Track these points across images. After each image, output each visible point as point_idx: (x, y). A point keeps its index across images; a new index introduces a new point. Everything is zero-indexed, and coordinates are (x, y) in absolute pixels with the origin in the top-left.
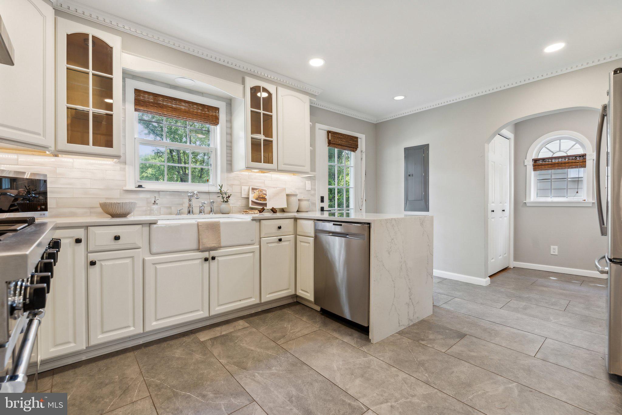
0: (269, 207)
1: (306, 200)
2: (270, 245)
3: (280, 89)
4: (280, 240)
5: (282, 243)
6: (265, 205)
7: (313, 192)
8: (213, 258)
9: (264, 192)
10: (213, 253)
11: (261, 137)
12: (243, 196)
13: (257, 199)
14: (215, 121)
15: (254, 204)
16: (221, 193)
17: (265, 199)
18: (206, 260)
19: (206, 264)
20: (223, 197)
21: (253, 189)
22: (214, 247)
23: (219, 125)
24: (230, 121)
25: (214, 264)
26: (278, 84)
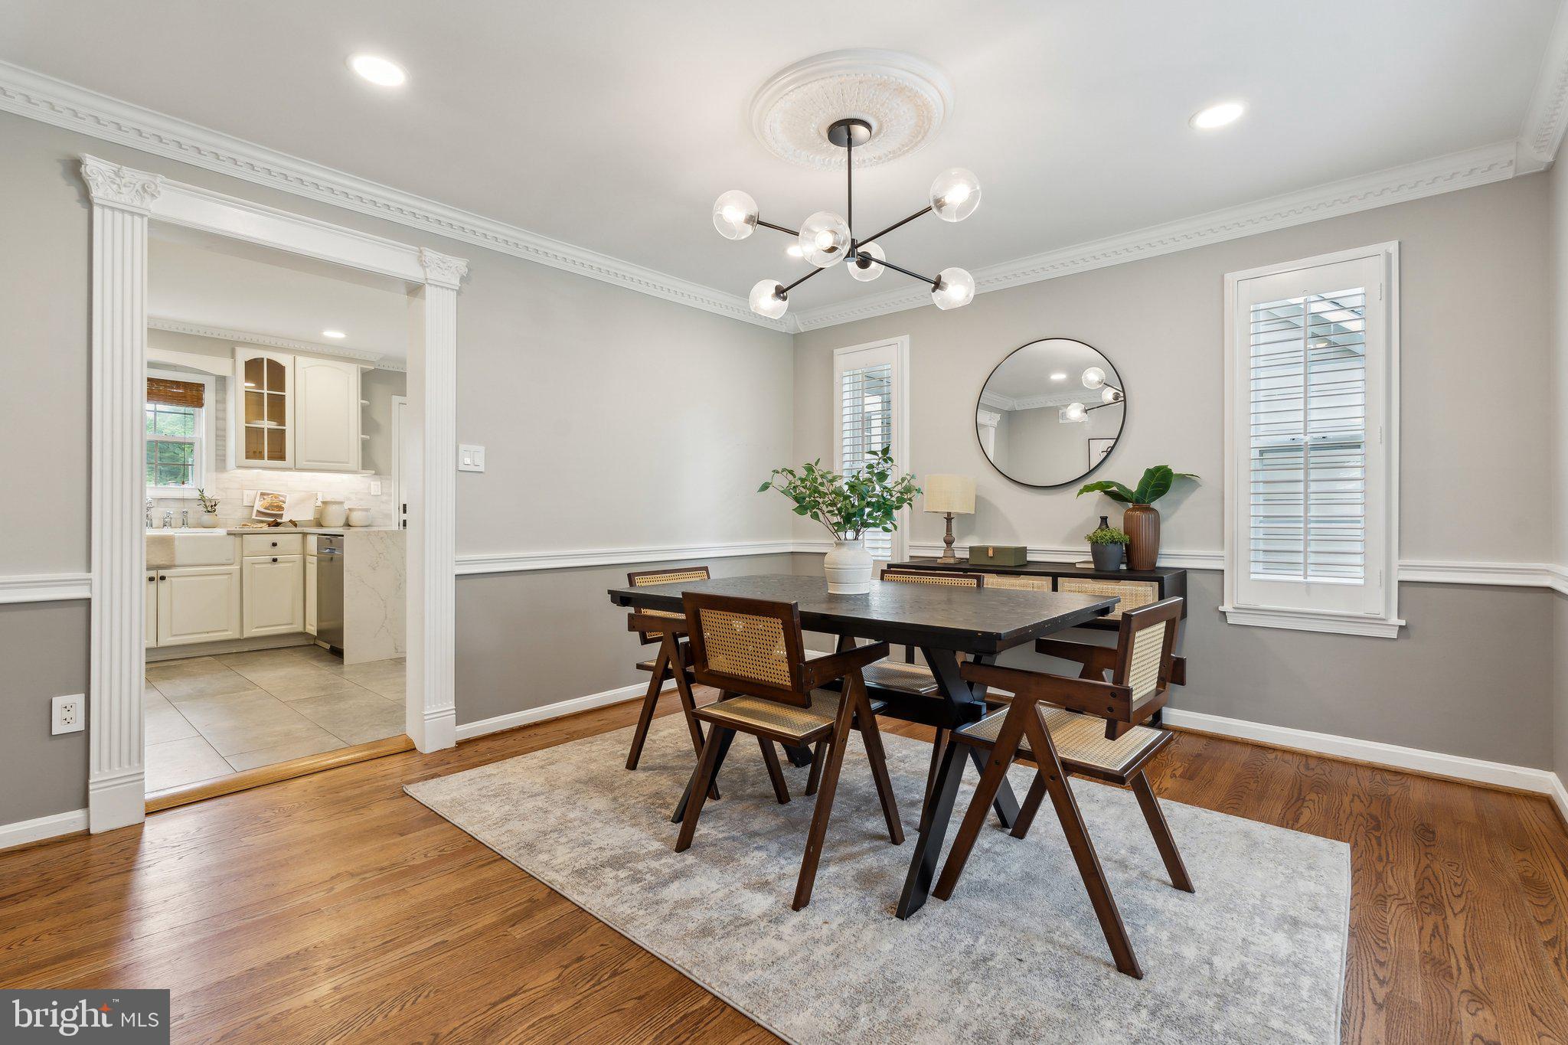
0: (285, 519)
1: (359, 510)
2: (257, 566)
3: (299, 359)
4: (275, 560)
5: (276, 565)
6: (281, 516)
7: (384, 498)
8: (163, 578)
9: (281, 498)
10: (162, 573)
11: (267, 424)
12: (246, 504)
13: (266, 508)
14: (198, 402)
15: (261, 515)
16: (202, 499)
17: (281, 508)
18: (151, 579)
19: (153, 585)
20: (205, 505)
21: (262, 494)
22: (163, 565)
23: (204, 409)
24: (221, 401)
25: (162, 584)
26: (296, 352)
